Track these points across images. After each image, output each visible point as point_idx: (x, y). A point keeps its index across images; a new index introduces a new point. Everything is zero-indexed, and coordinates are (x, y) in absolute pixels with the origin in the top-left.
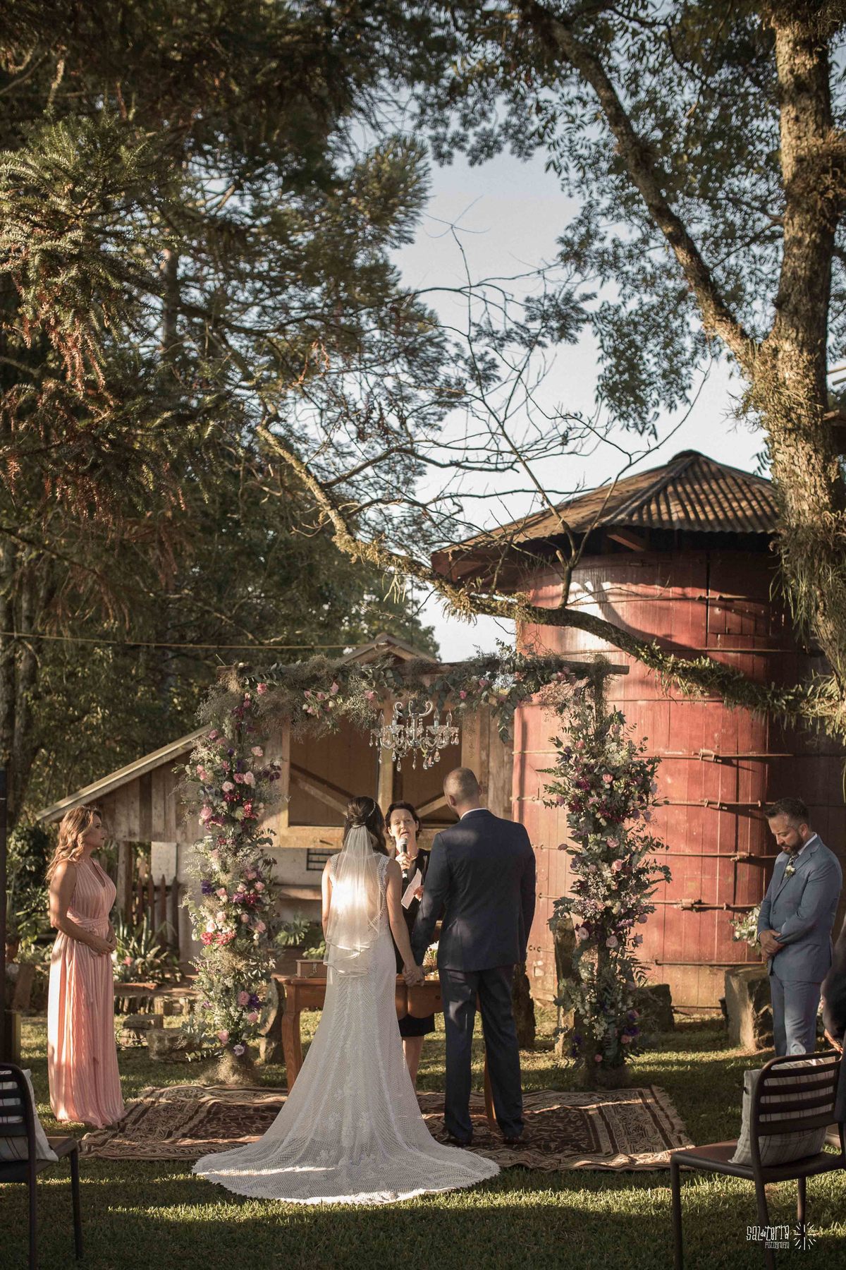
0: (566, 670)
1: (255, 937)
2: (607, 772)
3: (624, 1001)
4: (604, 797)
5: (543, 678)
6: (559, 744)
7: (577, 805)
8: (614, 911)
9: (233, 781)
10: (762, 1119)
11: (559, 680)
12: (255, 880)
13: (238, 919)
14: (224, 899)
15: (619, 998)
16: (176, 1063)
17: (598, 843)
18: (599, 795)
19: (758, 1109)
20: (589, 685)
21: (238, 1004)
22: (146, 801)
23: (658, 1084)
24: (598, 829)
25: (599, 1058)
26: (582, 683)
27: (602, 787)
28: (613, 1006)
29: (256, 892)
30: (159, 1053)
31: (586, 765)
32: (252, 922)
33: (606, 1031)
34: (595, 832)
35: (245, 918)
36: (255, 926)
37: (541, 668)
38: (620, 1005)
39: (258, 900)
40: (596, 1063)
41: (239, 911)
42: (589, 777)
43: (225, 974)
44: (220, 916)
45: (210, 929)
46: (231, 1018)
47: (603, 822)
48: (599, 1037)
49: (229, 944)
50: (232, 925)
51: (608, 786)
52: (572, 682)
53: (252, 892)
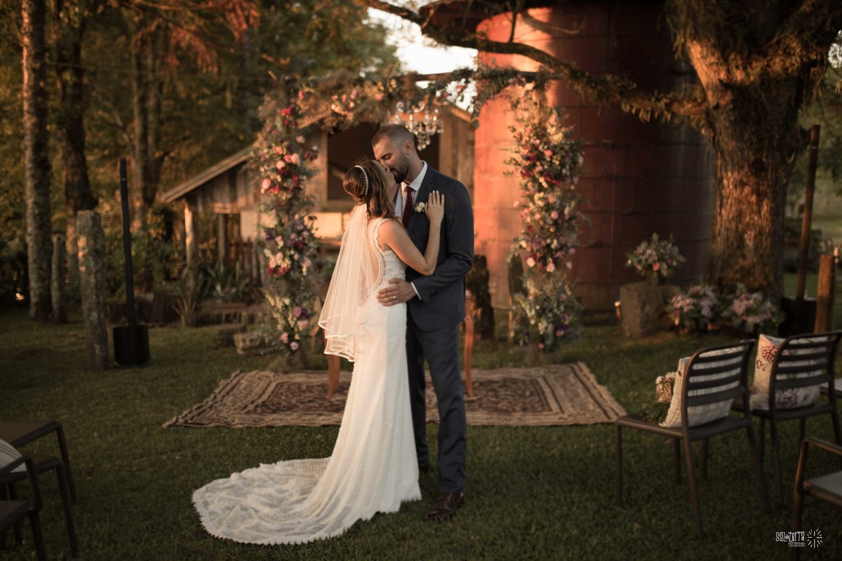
0: (519, 76)
1: (304, 270)
2: (548, 149)
3: (558, 307)
4: (545, 167)
5: (503, 83)
6: (514, 130)
7: (528, 172)
8: (553, 246)
9: (284, 161)
10: (690, 394)
11: (514, 84)
12: (302, 231)
13: (291, 257)
14: (281, 244)
15: (555, 305)
16: (253, 356)
17: (540, 199)
18: (542, 165)
19: (688, 386)
20: (535, 88)
21: (293, 316)
22: (233, 187)
23: (583, 361)
24: (541, 189)
25: (541, 346)
26: (530, 86)
27: (544, 160)
28: (551, 311)
29: (304, 239)
30: (243, 349)
31: (533, 145)
32: (301, 260)
33: (546, 328)
34: (539, 191)
35: (296, 257)
36: (304, 262)
37: (502, 75)
38: (555, 310)
39: (306, 244)
40: (539, 350)
41: (292, 252)
42: (535, 153)
43: (284, 296)
44: (280, 255)
45: (272, 265)
46: (289, 325)
47: (545, 185)
48: (541, 332)
49: (287, 275)
50: (288, 262)
51: (548, 159)
52: (523, 86)
53: (301, 238)
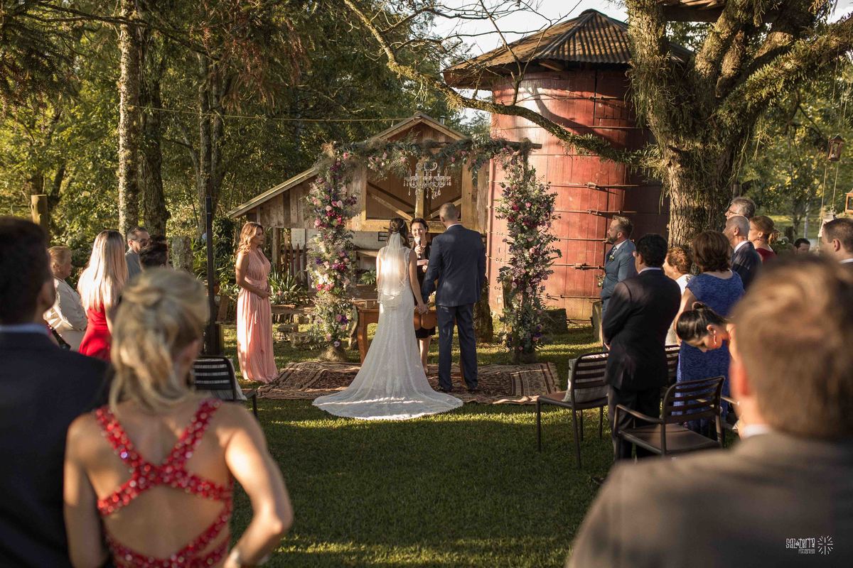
0: (508, 146)
1: (344, 287)
2: (528, 202)
3: (535, 319)
4: (526, 215)
5: (495, 151)
6: (503, 186)
7: (512, 219)
8: (530, 274)
9: (331, 205)
10: (577, 381)
11: (504, 152)
12: (344, 257)
13: (335, 278)
14: (328, 267)
15: (532, 318)
16: (305, 350)
17: (523, 239)
18: (524, 214)
19: (575, 377)
20: (520, 154)
21: (336, 321)
22: (287, 206)
24: (523, 231)
25: (521, 348)
26: (516, 154)
27: (525, 209)
28: (529, 322)
29: (345, 264)
30: (296, 345)
31: (517, 198)
32: (342, 279)
33: (525, 335)
34: (521, 233)
35: (339, 277)
36: (344, 281)
37: (495, 146)
38: (533, 322)
39: (346, 268)
40: (520, 351)
41: (336, 273)
42: (518, 204)
43: (329, 306)
44: (326, 276)
45: (321, 283)
46: (333, 328)
47: (526, 228)
48: (521, 338)
49: (331, 290)
50: (332, 281)
51: (528, 209)
52: (511, 154)
53: (342, 263)
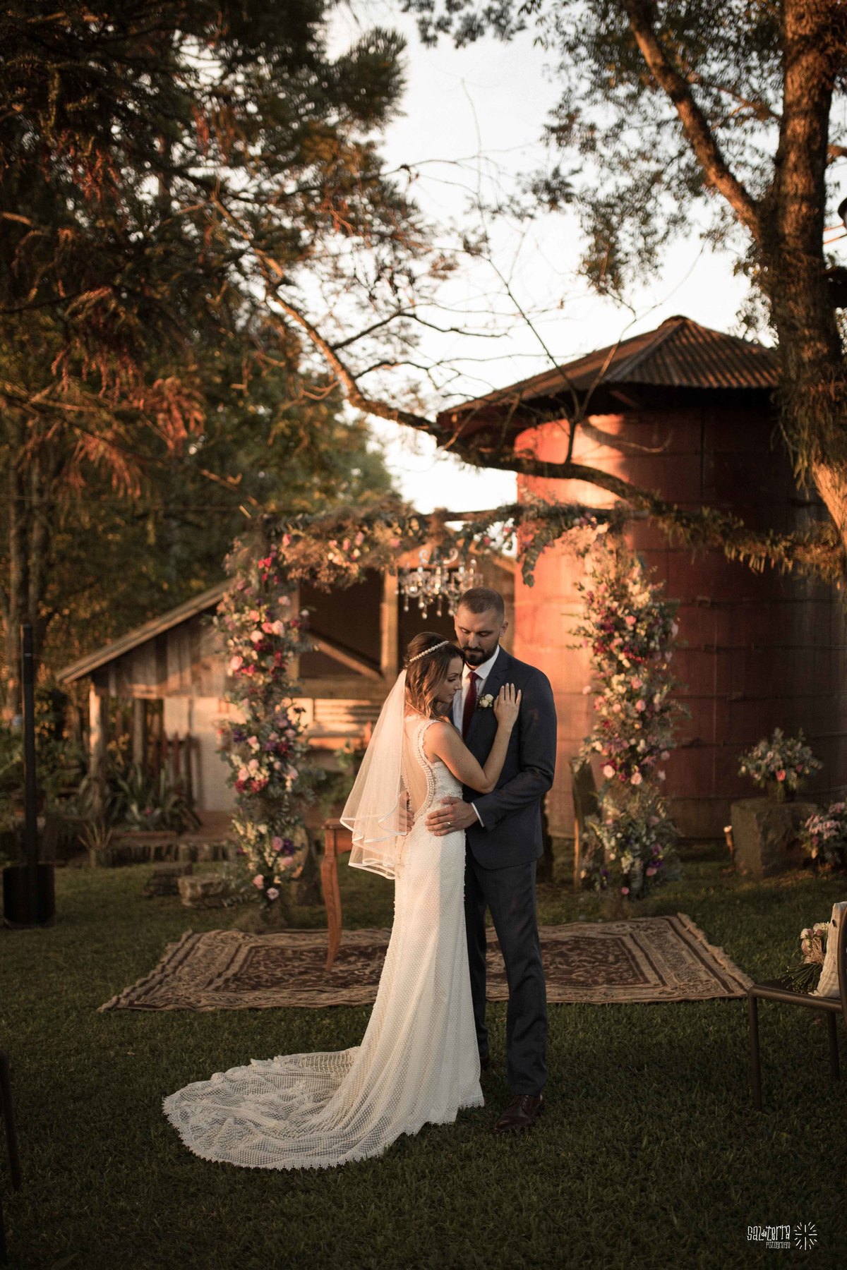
0: (588, 515)
1: (288, 784)
2: (630, 614)
3: (648, 834)
4: (627, 639)
5: (566, 524)
6: (582, 588)
7: (602, 645)
8: (639, 749)
9: (261, 630)
11: (581, 526)
12: (286, 728)
13: (270, 767)
14: (256, 747)
15: (644, 832)
16: (209, 908)
17: (621, 683)
18: (621, 636)
20: (610, 530)
21: (272, 850)
22: (162, 661)
23: (685, 912)
24: (620, 669)
25: (626, 891)
26: (603, 528)
27: (625, 629)
28: (638, 840)
29: (288, 740)
30: (192, 899)
31: (609, 608)
32: (284, 769)
33: (632, 865)
34: (619, 672)
35: (277, 765)
36: (288, 774)
37: (564, 514)
38: (644, 839)
39: (290, 748)
40: (623, 896)
41: (272, 759)
42: (613, 619)
43: (258, 822)
44: (254, 763)
45: (243, 777)
46: (266, 863)
47: (626, 663)
48: (625, 871)
49: (263, 791)
50: (265, 772)
51: (631, 628)
52: (594, 528)
53: (283, 739)
